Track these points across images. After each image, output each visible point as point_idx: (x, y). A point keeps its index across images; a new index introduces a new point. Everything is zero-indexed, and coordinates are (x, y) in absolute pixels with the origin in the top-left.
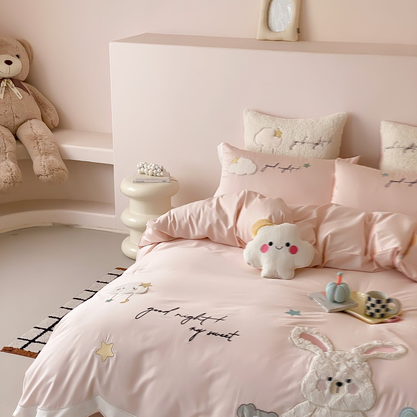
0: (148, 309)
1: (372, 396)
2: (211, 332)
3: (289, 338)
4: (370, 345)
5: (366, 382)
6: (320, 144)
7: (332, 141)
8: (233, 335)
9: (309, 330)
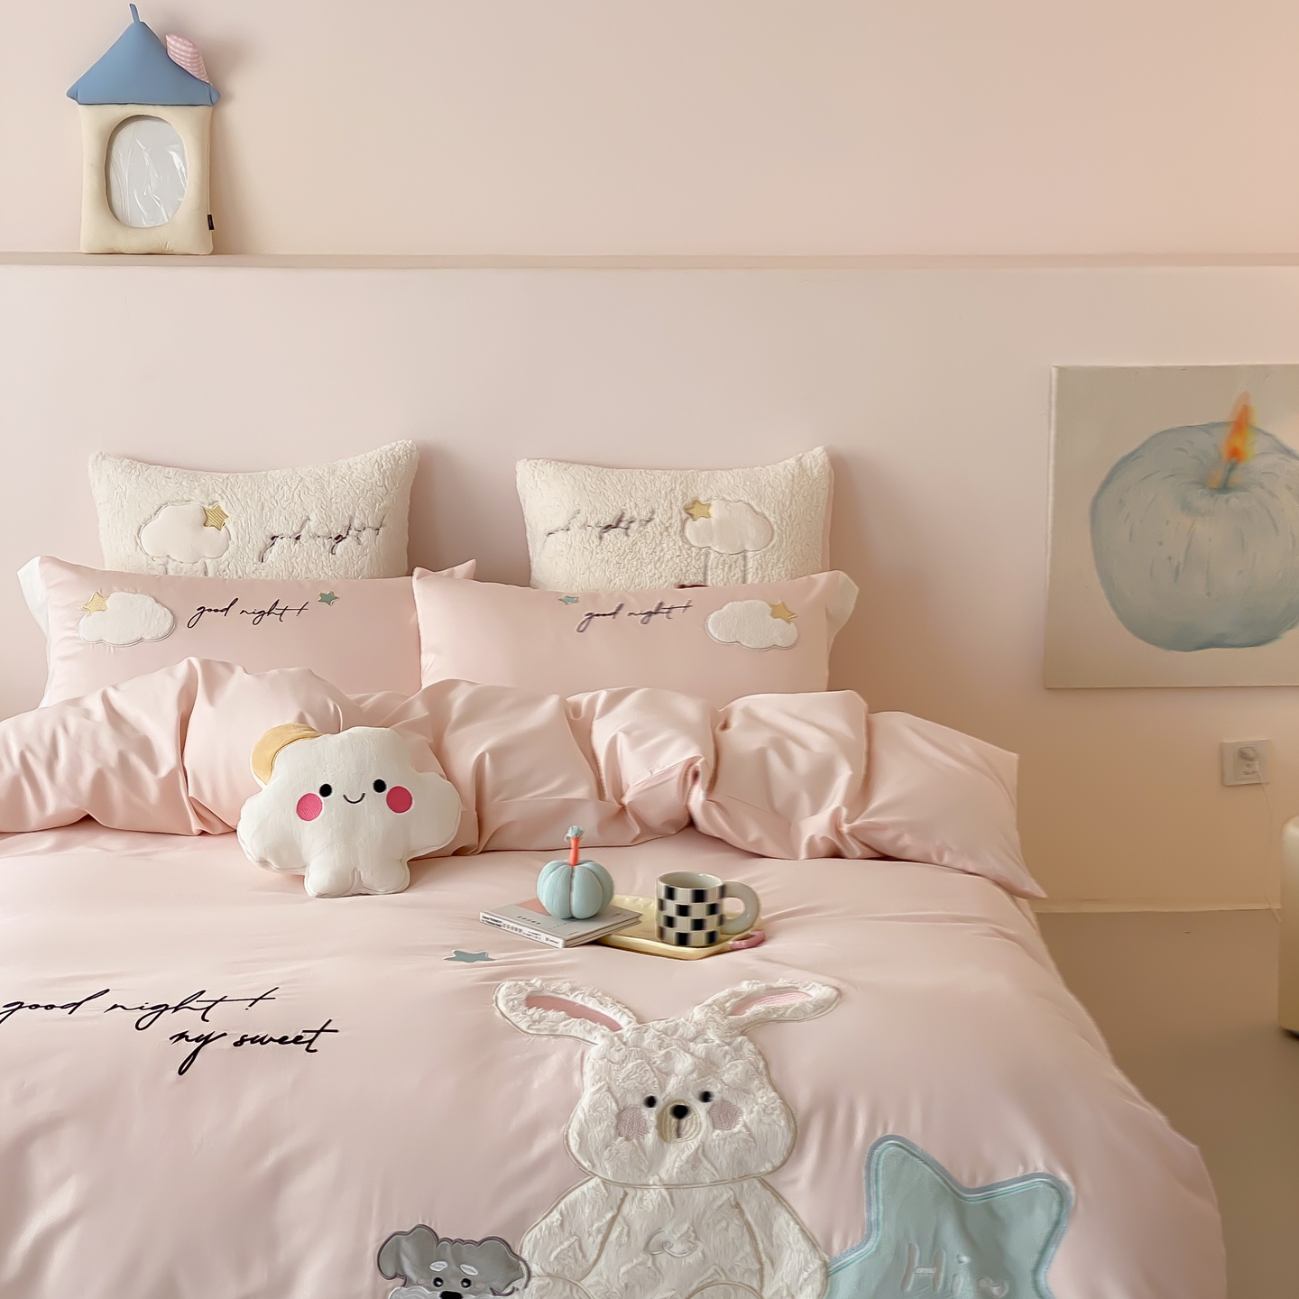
0: (7, 1006)
1: (783, 1123)
2: (246, 1036)
3: (498, 1014)
4: (735, 994)
5: (760, 1089)
6: (349, 538)
7: (385, 526)
8: (318, 1032)
9: (547, 986)
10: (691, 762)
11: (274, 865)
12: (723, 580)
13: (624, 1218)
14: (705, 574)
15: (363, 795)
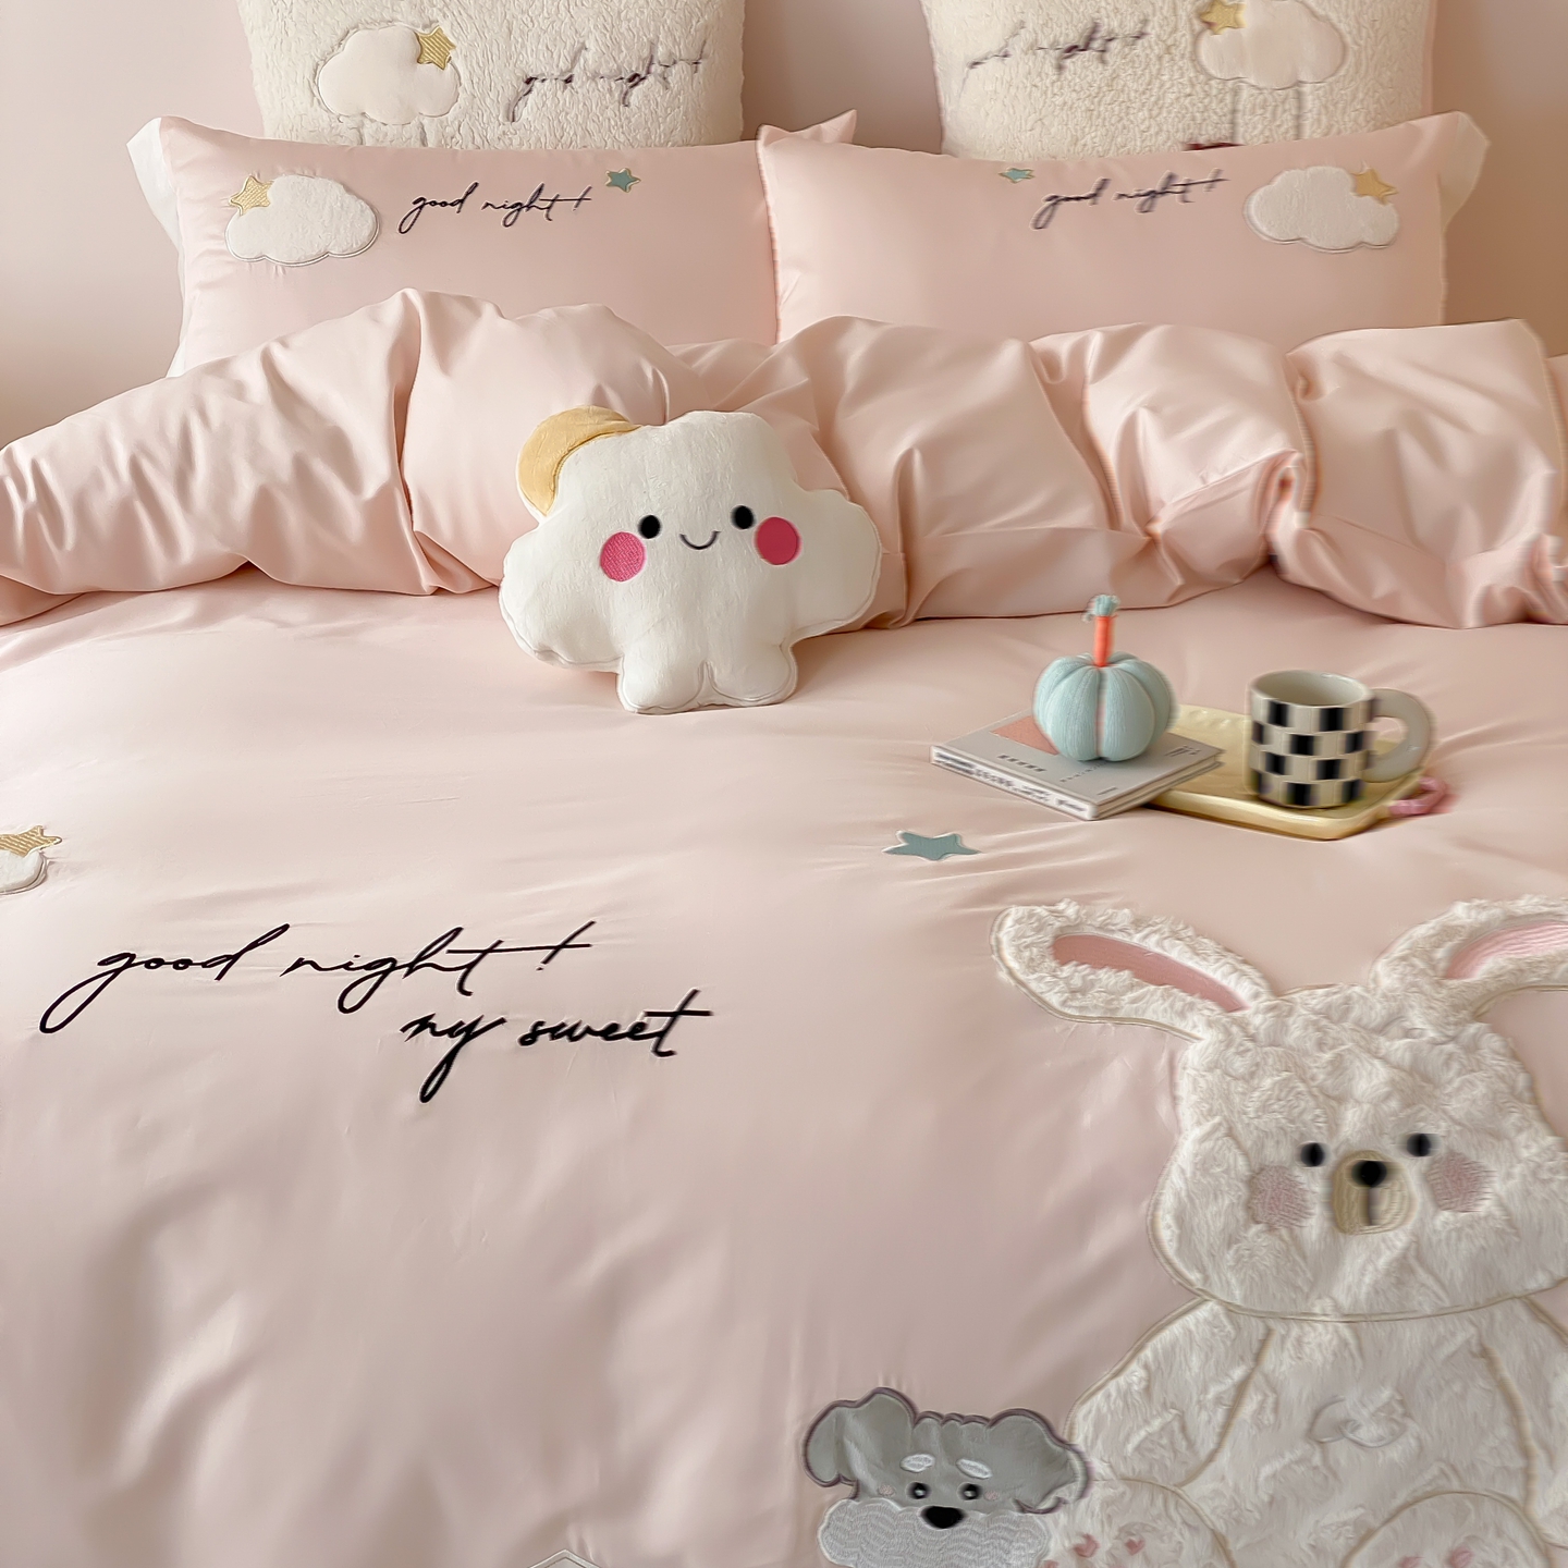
0: (102, 963)
2: (541, 1023)
3: (1003, 975)
4: (1447, 932)
5: (1520, 1130)
6: (651, 79)
7: (707, 57)
8: (674, 1016)
9: (1088, 915)
10: (1274, 464)
11: (564, 657)
12: (1262, 133)
13: (1266, 1377)
14: (1233, 123)
15: (715, 535)
